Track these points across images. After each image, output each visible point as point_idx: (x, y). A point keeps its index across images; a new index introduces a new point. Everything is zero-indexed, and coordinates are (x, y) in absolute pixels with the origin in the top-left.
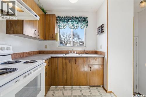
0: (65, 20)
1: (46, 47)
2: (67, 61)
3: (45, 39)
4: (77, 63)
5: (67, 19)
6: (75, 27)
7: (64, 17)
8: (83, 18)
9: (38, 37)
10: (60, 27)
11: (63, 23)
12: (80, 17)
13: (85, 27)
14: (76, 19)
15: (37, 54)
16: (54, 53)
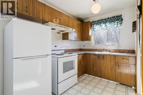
0: (98, 23)
1: (84, 46)
2: (96, 57)
3: (82, 40)
4: (104, 60)
5: (100, 22)
6: (107, 28)
7: (98, 21)
8: (116, 17)
9: (77, 40)
10: (94, 30)
11: (96, 26)
12: (112, 18)
13: (119, 25)
14: (108, 20)
15: (79, 51)
16: (90, 51)
